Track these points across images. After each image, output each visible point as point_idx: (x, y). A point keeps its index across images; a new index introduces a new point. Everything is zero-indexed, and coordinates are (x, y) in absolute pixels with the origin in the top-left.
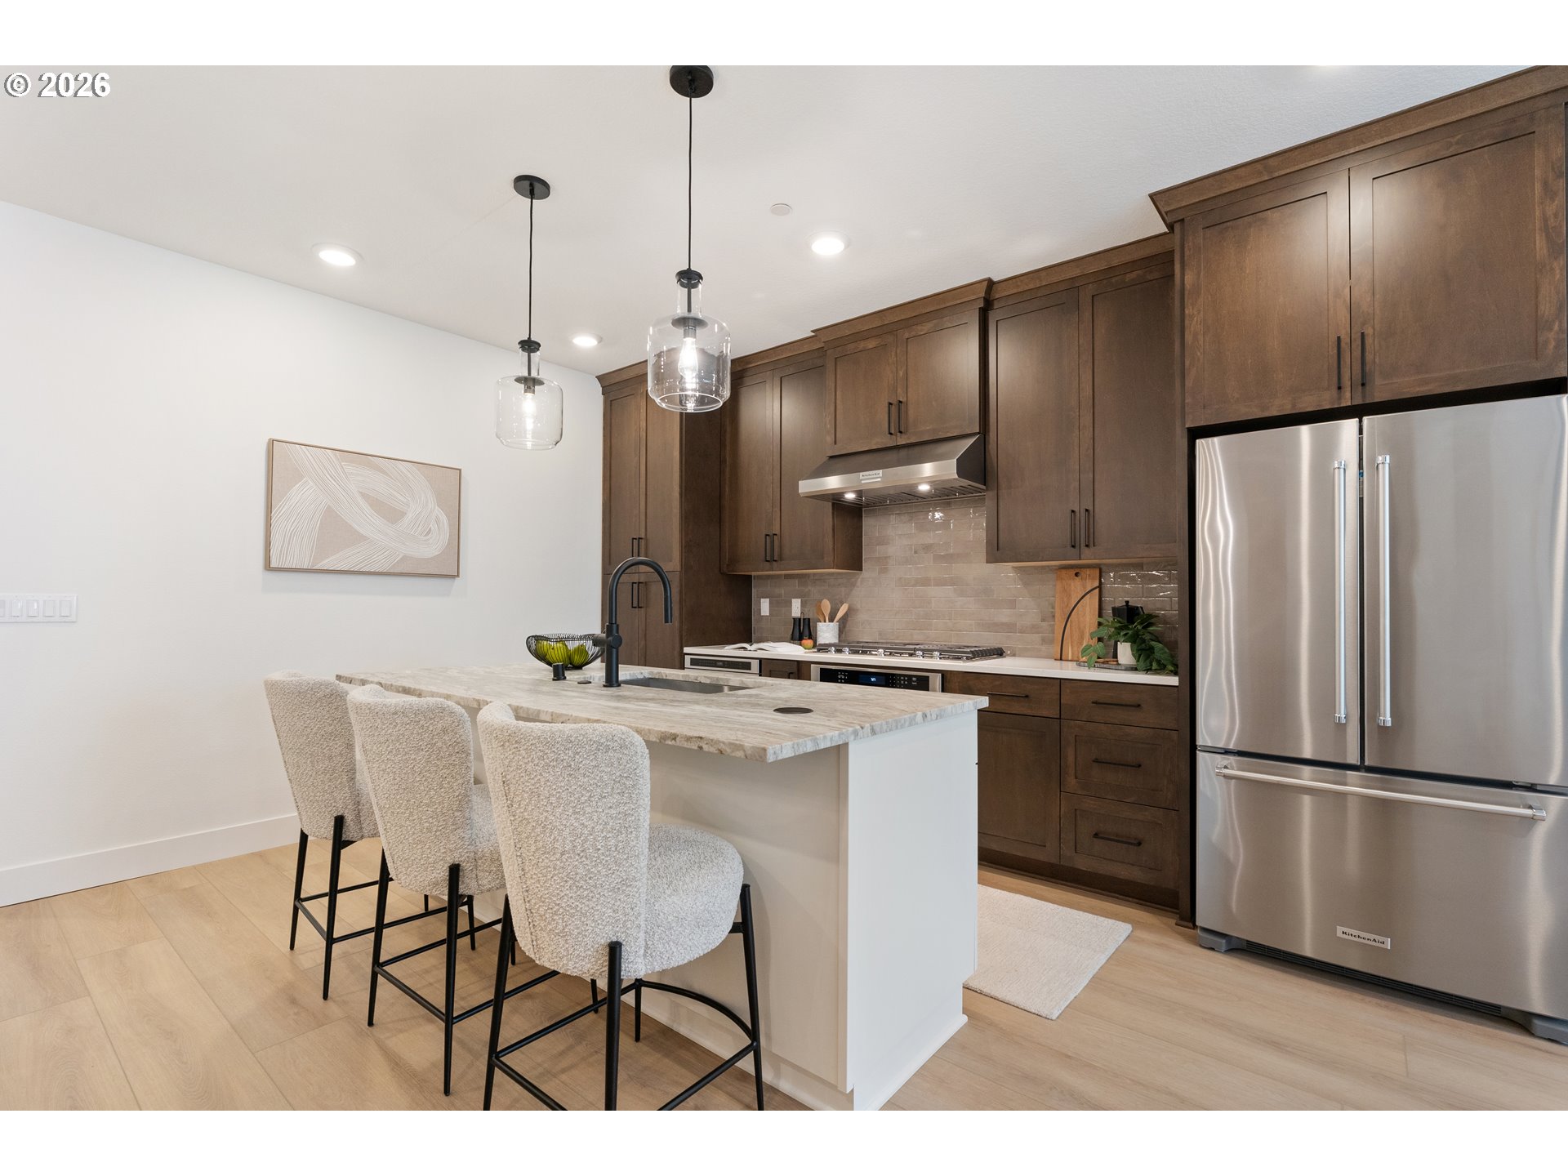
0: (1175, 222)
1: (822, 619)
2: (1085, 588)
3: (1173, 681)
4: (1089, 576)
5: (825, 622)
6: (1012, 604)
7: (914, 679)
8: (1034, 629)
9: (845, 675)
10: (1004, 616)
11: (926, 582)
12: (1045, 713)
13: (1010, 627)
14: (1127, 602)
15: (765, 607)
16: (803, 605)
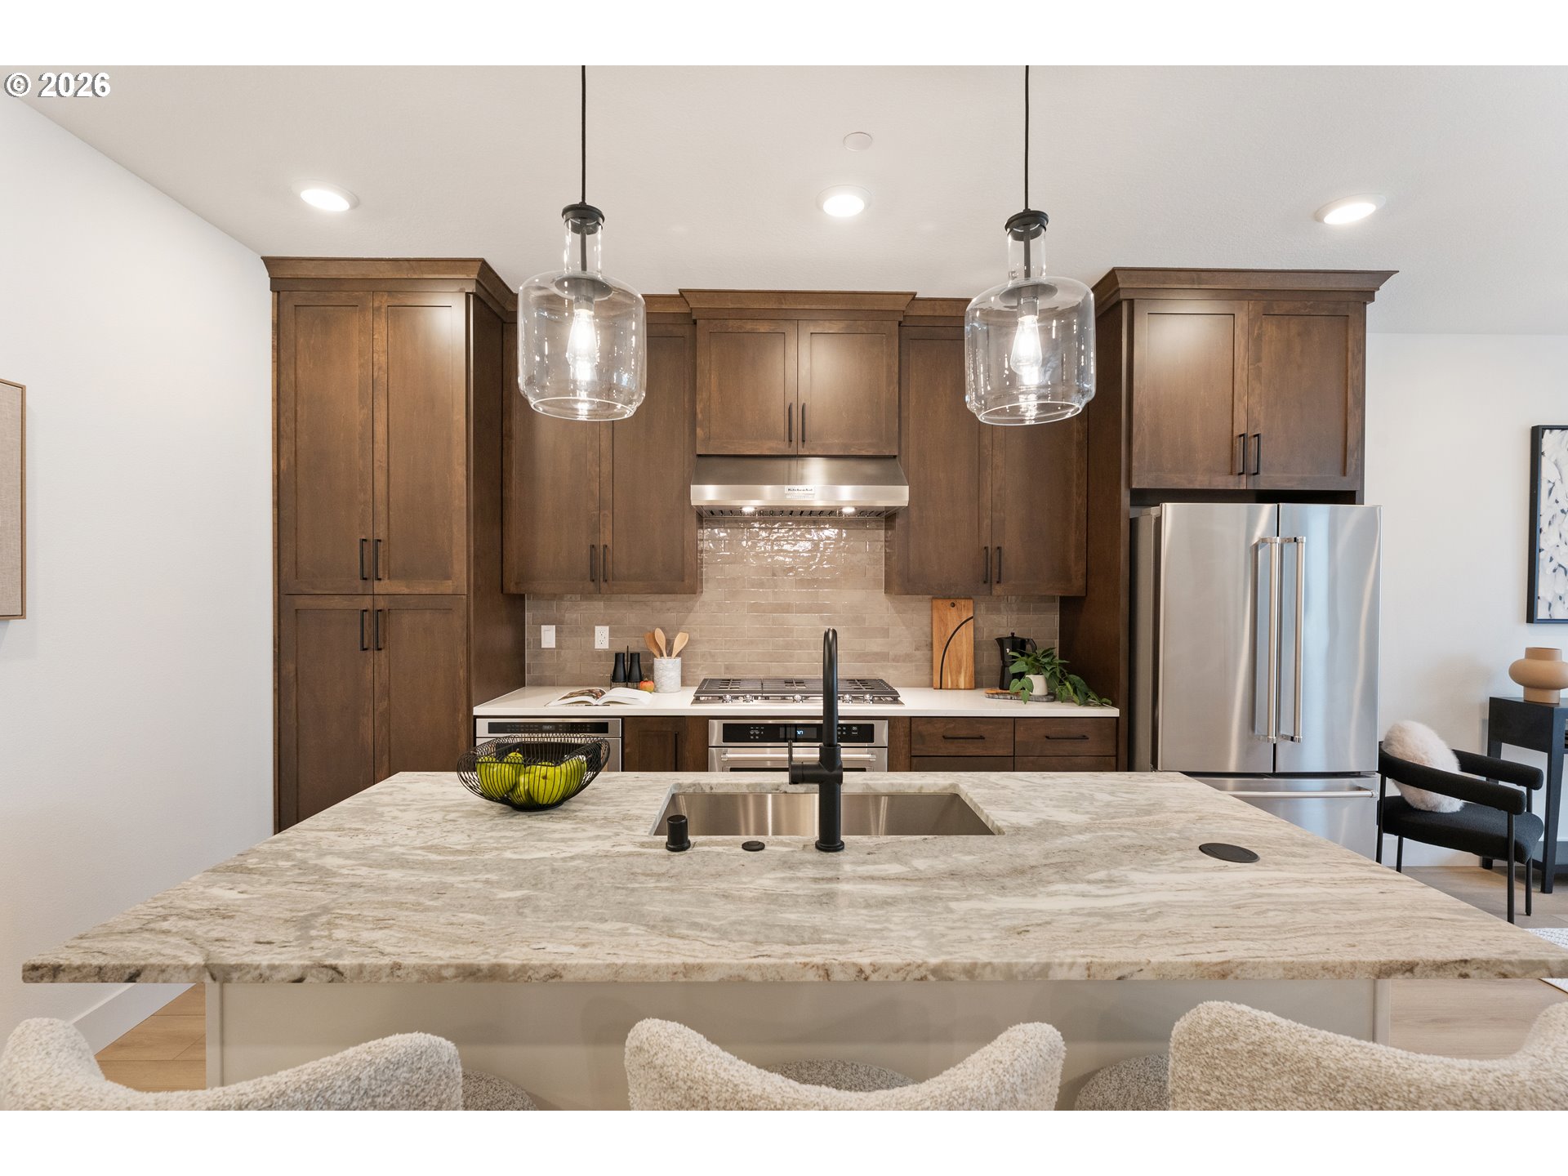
0: (1125, 300)
1: (656, 652)
2: (960, 617)
3: (1114, 712)
4: (964, 606)
5: (662, 655)
6: (885, 632)
7: (854, 728)
8: (908, 658)
9: (760, 730)
10: (875, 645)
11: (786, 608)
12: (1001, 752)
13: (882, 657)
14: (1013, 634)
15: (548, 637)
16: (612, 633)
